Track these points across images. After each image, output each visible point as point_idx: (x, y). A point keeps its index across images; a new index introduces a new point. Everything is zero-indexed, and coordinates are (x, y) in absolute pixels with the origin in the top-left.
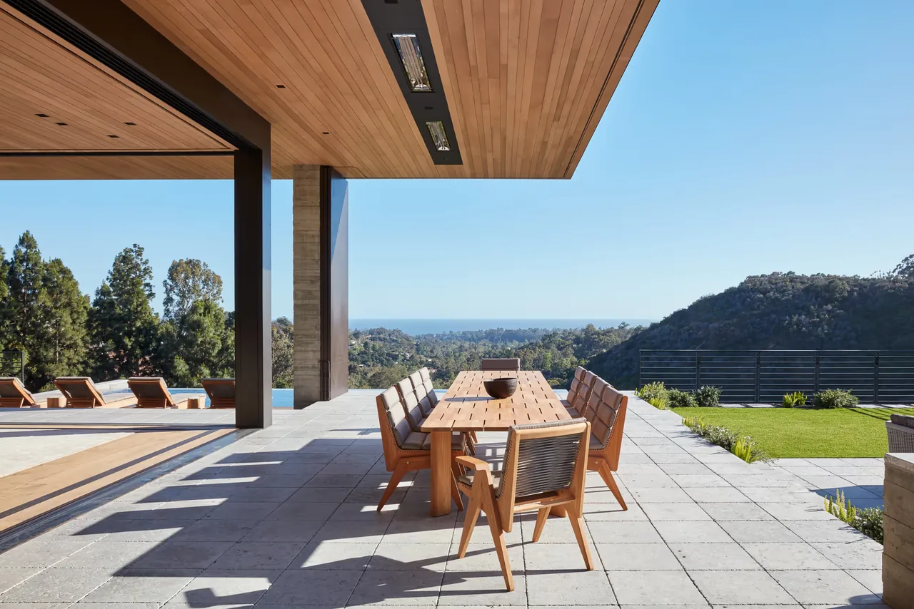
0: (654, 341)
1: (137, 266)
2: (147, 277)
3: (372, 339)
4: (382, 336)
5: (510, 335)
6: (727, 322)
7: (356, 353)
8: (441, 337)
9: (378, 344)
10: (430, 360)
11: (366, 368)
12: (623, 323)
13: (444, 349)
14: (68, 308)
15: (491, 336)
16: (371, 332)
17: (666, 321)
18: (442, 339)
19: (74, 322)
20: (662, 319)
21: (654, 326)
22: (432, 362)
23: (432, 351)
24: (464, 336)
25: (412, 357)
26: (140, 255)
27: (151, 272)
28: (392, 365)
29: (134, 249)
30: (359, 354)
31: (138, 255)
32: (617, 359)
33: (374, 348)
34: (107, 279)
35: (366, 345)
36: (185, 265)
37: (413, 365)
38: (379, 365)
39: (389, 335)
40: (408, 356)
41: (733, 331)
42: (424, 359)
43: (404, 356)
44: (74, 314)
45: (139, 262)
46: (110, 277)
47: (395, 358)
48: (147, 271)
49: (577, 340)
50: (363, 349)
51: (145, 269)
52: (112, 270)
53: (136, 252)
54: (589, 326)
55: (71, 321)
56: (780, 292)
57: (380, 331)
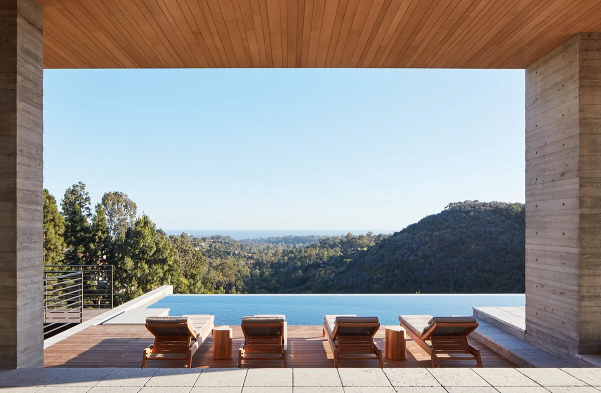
0: (397, 244)
1: (81, 195)
2: (87, 203)
3: (214, 242)
4: (219, 240)
5: (298, 240)
6: (444, 231)
7: (204, 250)
8: (254, 241)
9: (218, 245)
10: (250, 255)
11: (211, 260)
12: (369, 232)
13: (257, 248)
14: (53, 223)
15: (286, 240)
16: (212, 238)
17: (404, 231)
18: (255, 242)
19: (56, 233)
20: (401, 230)
21: (396, 234)
22: (251, 256)
23: (250, 249)
24: (270, 240)
25: (239, 253)
26: (83, 189)
27: (90, 200)
28: (226, 258)
29: (79, 185)
30: (206, 252)
31: (82, 189)
32: (374, 254)
33: (215, 248)
34: (61, 204)
35: (210, 246)
36: (113, 196)
37: (239, 258)
38: (220, 258)
39: (224, 240)
40: (237, 252)
41: (449, 237)
42: (246, 254)
43: (234, 252)
44: (56, 227)
45: (82, 194)
46: (63, 203)
47: (229, 254)
48: (88, 199)
49: (342, 242)
50: (209, 248)
51: (86, 198)
52: (63, 199)
53: (81, 187)
54: (348, 234)
55: (54, 232)
56: (477, 212)
57: (218, 237)
